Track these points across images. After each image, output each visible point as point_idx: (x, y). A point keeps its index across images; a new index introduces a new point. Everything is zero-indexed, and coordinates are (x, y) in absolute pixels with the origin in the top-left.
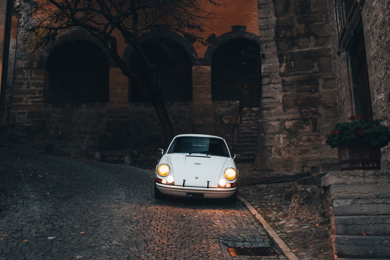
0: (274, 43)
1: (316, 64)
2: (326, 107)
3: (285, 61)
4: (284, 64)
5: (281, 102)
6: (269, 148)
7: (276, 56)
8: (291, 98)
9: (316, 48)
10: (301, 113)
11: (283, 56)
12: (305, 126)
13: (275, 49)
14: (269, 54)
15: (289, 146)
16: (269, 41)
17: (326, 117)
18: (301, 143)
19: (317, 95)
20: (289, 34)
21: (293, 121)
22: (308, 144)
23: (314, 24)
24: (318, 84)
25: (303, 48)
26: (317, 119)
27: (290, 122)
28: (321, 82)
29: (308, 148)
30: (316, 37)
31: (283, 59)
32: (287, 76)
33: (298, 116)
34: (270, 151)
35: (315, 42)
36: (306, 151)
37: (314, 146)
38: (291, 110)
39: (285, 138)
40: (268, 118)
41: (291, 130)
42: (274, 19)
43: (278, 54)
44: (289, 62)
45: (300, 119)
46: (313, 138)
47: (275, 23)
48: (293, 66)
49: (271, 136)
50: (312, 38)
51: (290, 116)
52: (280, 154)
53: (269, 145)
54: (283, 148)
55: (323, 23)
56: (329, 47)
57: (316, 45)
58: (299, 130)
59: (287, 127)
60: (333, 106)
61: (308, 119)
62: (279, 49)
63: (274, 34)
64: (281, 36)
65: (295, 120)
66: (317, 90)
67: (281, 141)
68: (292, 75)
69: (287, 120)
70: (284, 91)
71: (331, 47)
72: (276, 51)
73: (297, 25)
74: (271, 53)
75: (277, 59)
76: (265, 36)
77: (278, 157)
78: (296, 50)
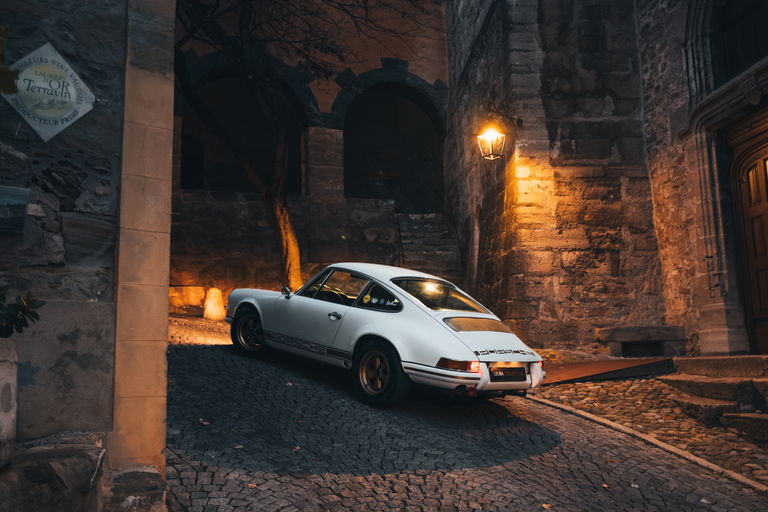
0: (539, 101)
1: (615, 149)
2: (634, 229)
3: (559, 137)
4: (559, 144)
5: (553, 214)
6: (534, 303)
7: (544, 126)
8: (571, 209)
9: (617, 119)
10: (590, 239)
11: (556, 129)
12: (597, 263)
13: (541, 113)
14: (530, 120)
15: (570, 299)
16: (531, 96)
17: (635, 249)
18: (592, 295)
19: (617, 206)
20: (566, 86)
21: (577, 253)
22: (604, 297)
23: (613, 73)
24: (619, 186)
25: (591, 116)
26: (619, 252)
27: (571, 254)
28: (624, 182)
29: (604, 304)
30: (616, 99)
31: (556, 133)
32: (563, 166)
33: (585, 243)
34: (536, 308)
35: (613, 108)
36: (602, 311)
37: (615, 302)
38: (572, 231)
39: (563, 284)
40: (529, 244)
41: (574, 270)
42: (539, 55)
43: (547, 123)
44: (568, 140)
45: (587, 249)
46: (612, 286)
47: (541, 62)
48: (574, 148)
49: (538, 279)
50: (609, 98)
51: (572, 243)
52: (554, 314)
53: (534, 296)
54: (560, 303)
55: (628, 73)
56: (638, 118)
57: (616, 113)
58: (588, 271)
59: (566, 264)
60: (646, 228)
61: (603, 251)
62: (548, 114)
63: (540, 84)
64: (553, 89)
65: (580, 250)
66: (617, 198)
67: (556, 288)
68: (573, 165)
69: (566, 250)
70: (559, 194)
71: (642, 119)
72: (544, 116)
73: (581, 71)
74: (535, 119)
75: (546, 132)
76: (522, 86)
77: (550, 319)
78: (579, 118)
